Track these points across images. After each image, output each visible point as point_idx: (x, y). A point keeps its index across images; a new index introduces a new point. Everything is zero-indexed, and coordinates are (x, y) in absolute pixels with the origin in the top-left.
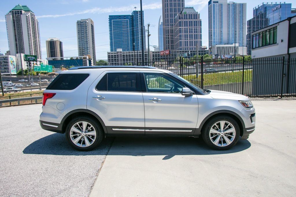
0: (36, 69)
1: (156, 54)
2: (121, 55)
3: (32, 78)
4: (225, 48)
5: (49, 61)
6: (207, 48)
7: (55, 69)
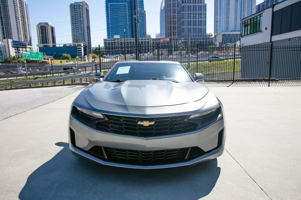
0: (25, 56)
1: (156, 41)
2: (118, 42)
3: (21, 66)
4: (231, 36)
5: (40, 48)
6: (212, 36)
7: (46, 57)
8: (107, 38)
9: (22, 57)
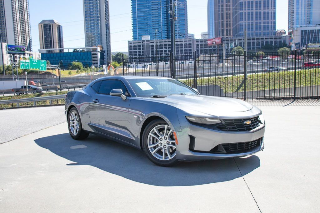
0: (23, 65)
1: (202, 43)
2: (148, 45)
3: (17, 78)
4: (315, 32)
5: (42, 54)
6: (285, 33)
7: (50, 66)
8: (133, 40)
9: (19, 67)
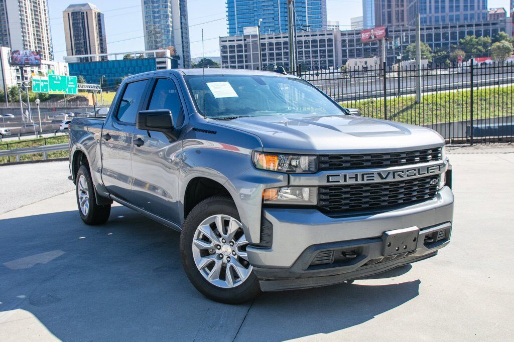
0: (38, 85)
1: (351, 37)
3: (28, 109)
5: (71, 66)
6: (505, 14)
7: (85, 86)
8: (228, 35)
